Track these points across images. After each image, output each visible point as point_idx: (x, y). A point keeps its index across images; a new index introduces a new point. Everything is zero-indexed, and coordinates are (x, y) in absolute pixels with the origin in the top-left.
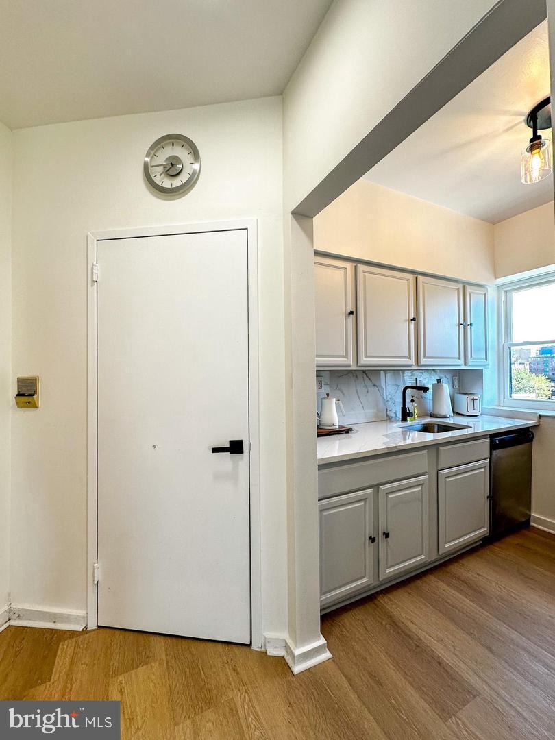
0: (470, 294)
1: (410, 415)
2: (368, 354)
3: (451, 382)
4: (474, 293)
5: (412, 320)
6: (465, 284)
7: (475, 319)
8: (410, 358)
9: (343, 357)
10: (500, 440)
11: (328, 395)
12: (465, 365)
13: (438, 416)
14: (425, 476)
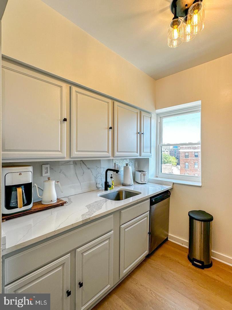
0: (143, 116)
1: (109, 186)
2: (78, 150)
3: (134, 165)
4: (146, 116)
5: (110, 128)
6: (141, 110)
7: (146, 131)
8: (108, 152)
9: (58, 151)
10: (155, 200)
11: (49, 179)
12: (140, 156)
13: (126, 185)
14: (111, 232)
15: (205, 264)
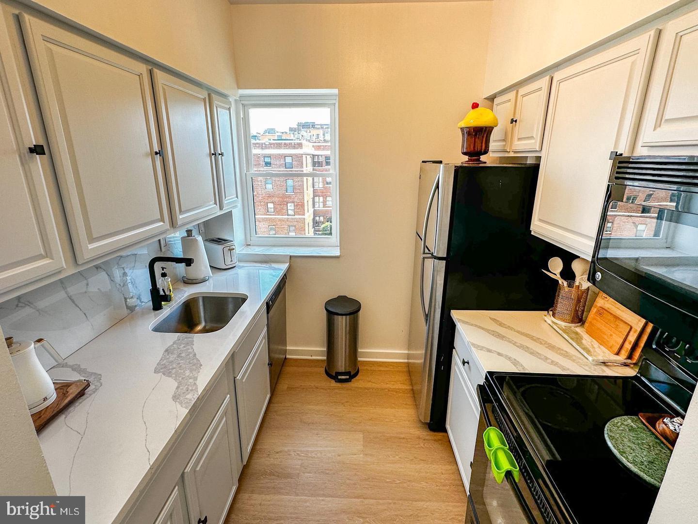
0: (217, 107)
4: (221, 106)
5: (156, 154)
6: (211, 92)
8: (163, 219)
12: (221, 209)
13: (197, 281)
14: (226, 399)
15: (352, 374)
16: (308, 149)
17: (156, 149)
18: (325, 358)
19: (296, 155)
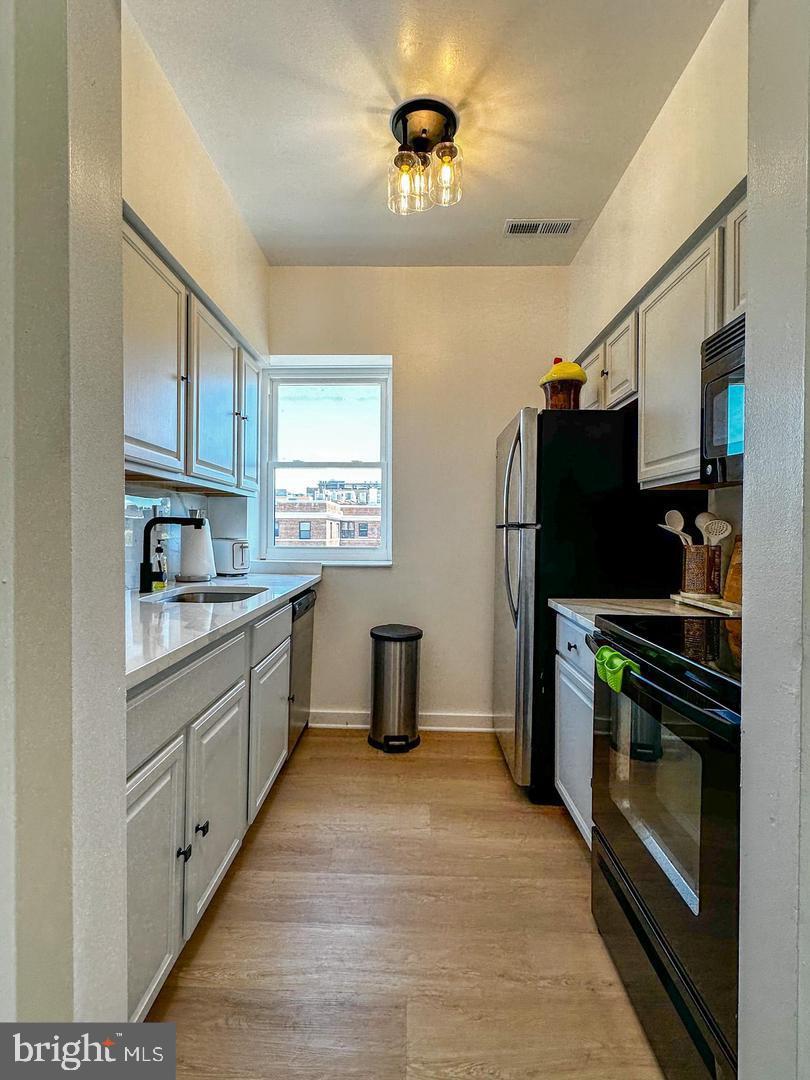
0: (245, 365)
4: (250, 367)
5: (182, 379)
6: (240, 344)
8: (178, 456)
12: (238, 486)
14: (242, 683)
15: (410, 740)
16: (335, 512)
17: (183, 374)
18: (368, 727)
19: (317, 521)
